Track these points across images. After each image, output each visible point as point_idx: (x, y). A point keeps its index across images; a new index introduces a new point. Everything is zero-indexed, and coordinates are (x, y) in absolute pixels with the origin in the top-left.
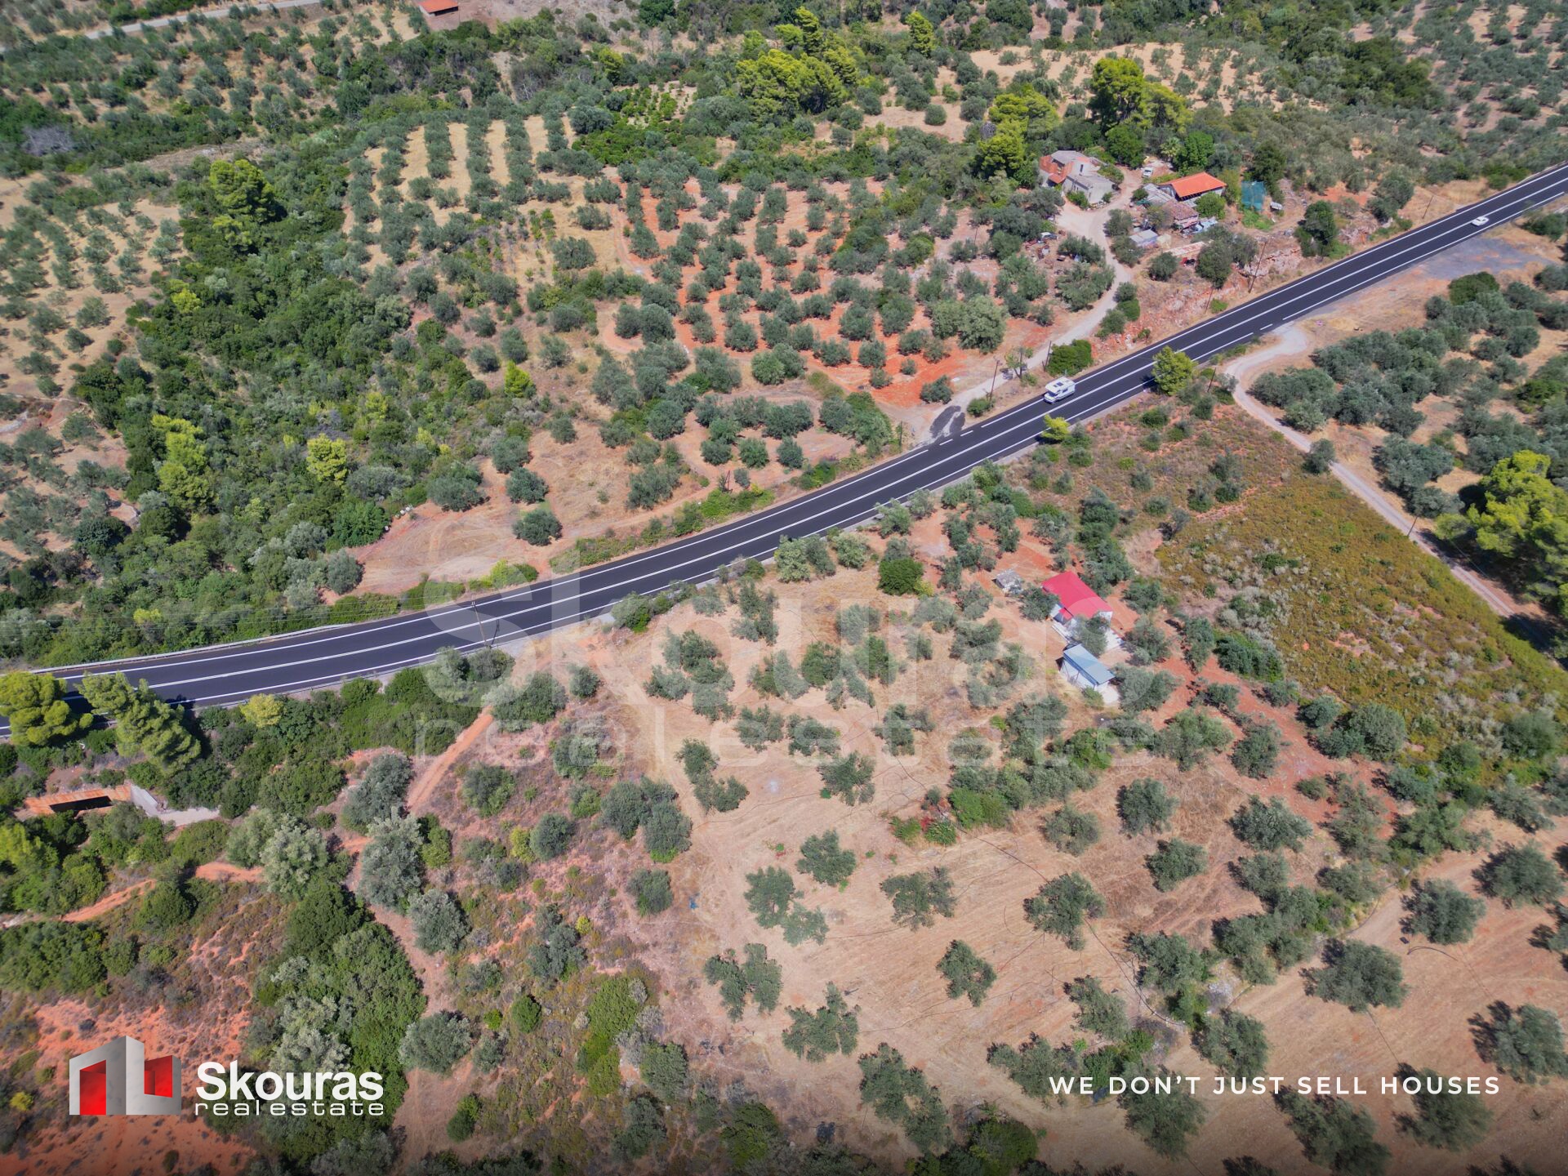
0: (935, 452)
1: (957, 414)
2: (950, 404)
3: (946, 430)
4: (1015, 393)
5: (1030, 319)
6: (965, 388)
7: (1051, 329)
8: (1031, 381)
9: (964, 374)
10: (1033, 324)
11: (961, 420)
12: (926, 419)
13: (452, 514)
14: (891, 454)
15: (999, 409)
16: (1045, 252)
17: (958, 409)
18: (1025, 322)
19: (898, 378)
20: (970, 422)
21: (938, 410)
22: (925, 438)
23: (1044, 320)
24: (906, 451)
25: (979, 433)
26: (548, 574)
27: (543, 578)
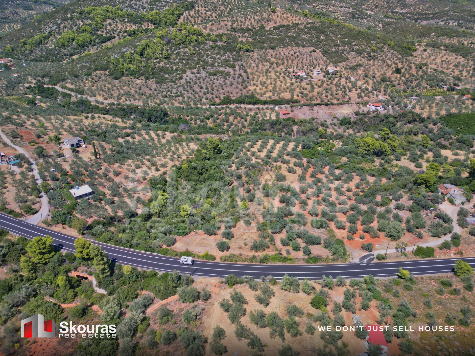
0: (357, 266)
1: (372, 257)
2: (371, 253)
3: (365, 261)
4: (397, 257)
5: (415, 234)
6: (379, 250)
7: (421, 240)
8: (406, 255)
9: (381, 245)
10: (415, 236)
11: (373, 259)
12: (360, 255)
13: (206, 235)
14: (341, 262)
15: (388, 260)
16: (429, 214)
17: (373, 255)
18: (412, 235)
19: (357, 239)
20: (375, 261)
21: (366, 253)
22: (356, 260)
23: (420, 237)
24: (347, 263)
25: (377, 265)
26: (218, 260)
27: (216, 261)
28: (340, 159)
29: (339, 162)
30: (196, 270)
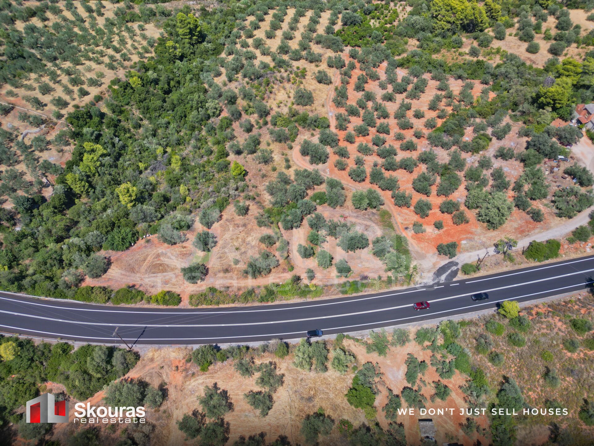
0: (430, 292)
1: (454, 268)
2: (454, 259)
3: (443, 278)
4: (497, 264)
5: (528, 213)
6: (467, 251)
7: (539, 225)
8: (511, 259)
9: (470, 239)
10: (528, 217)
11: (455, 273)
12: (434, 265)
13: (165, 245)
14: (402, 285)
15: (482, 273)
16: (556, 169)
17: (457, 264)
18: (524, 214)
19: (430, 230)
20: (460, 276)
21: (444, 261)
22: (428, 279)
23: (537, 217)
24: (412, 286)
25: (463, 286)
26: (185, 304)
27: (181, 306)
28: (406, 43)
29: (404, 51)
30: (143, 333)
